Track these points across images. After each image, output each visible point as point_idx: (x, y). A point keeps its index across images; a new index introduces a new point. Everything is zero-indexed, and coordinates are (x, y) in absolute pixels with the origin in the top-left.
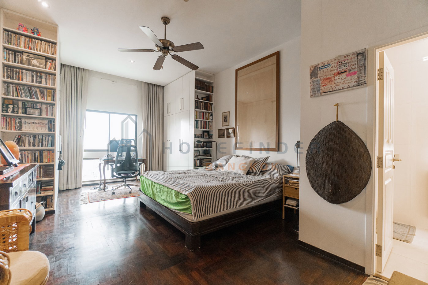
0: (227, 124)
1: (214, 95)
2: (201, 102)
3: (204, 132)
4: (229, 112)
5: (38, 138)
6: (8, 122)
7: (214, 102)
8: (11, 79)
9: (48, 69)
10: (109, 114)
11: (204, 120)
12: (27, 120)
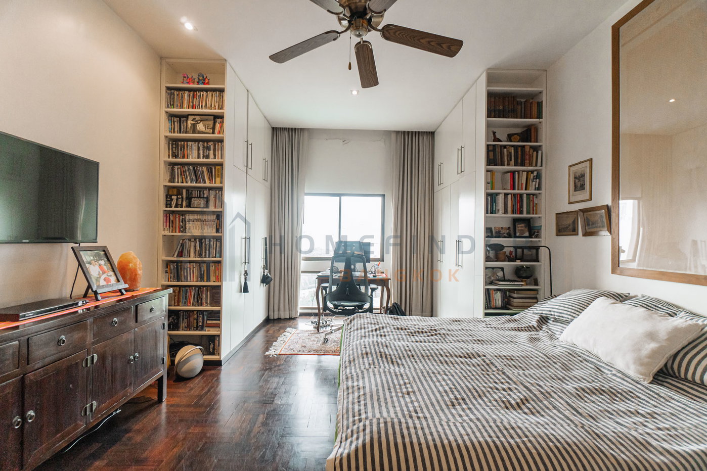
0: (587, 197)
1: (544, 124)
2: (505, 147)
3: (515, 221)
4: (591, 160)
5: (205, 244)
6: (172, 221)
7: (544, 141)
8: (176, 158)
9: (217, 133)
10: (338, 198)
11: (516, 191)
12: (191, 217)
